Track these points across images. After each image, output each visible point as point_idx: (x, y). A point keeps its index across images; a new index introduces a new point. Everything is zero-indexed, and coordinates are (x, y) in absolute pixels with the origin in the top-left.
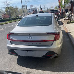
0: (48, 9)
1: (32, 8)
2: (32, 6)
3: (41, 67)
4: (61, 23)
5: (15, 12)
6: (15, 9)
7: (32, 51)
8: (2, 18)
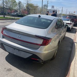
0: (70, 13)
1: (53, 9)
2: (53, 7)
3: (25, 68)
4: (75, 30)
5: (35, 10)
6: (35, 6)
7: (18, 50)
8: (20, 13)
